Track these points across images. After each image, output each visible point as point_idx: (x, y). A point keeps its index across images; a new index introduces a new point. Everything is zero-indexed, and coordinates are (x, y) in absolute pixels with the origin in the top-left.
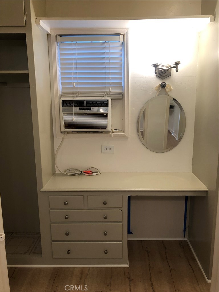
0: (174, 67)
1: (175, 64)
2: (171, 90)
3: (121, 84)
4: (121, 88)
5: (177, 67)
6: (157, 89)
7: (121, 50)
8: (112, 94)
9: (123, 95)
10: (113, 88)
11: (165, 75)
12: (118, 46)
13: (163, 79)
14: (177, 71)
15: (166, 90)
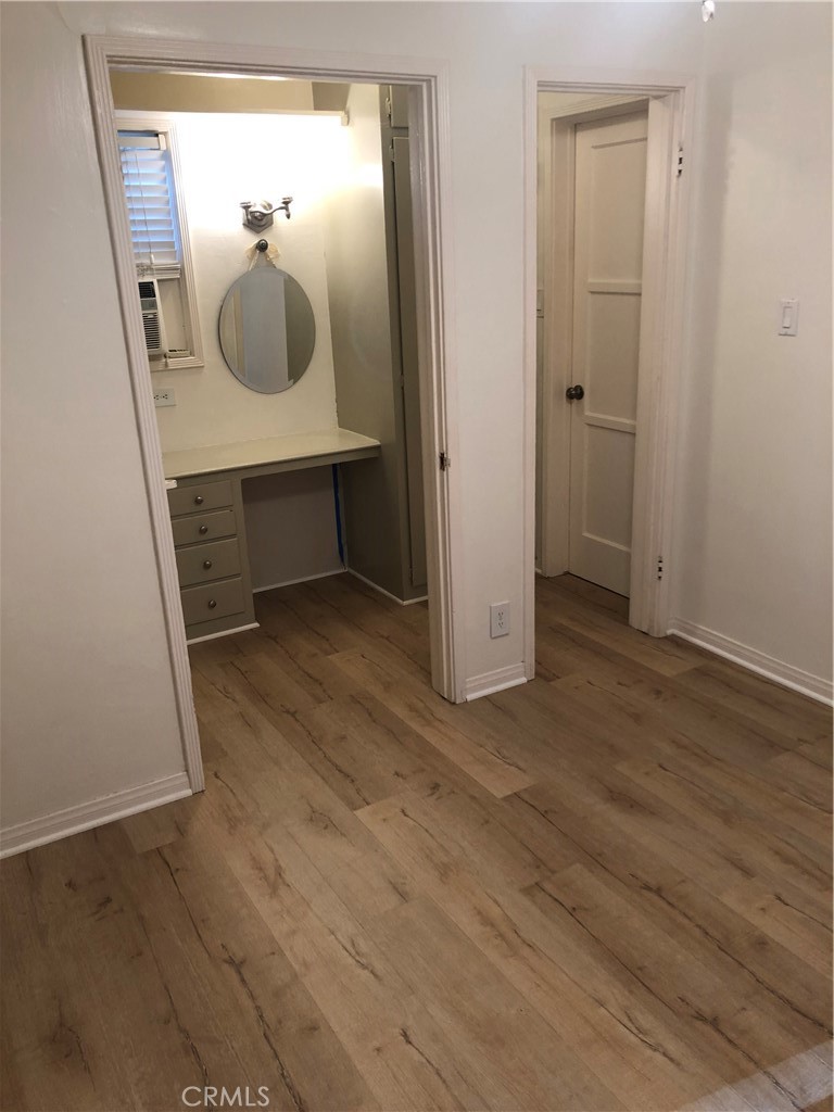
0: (282, 208)
1: (284, 203)
2: (277, 256)
3: (171, 245)
4: (173, 254)
5: (287, 209)
6: (249, 253)
7: (163, 169)
8: (157, 270)
9: (182, 271)
10: (158, 255)
11: (263, 223)
12: (155, 160)
13: (258, 232)
14: (288, 216)
15: (267, 256)
